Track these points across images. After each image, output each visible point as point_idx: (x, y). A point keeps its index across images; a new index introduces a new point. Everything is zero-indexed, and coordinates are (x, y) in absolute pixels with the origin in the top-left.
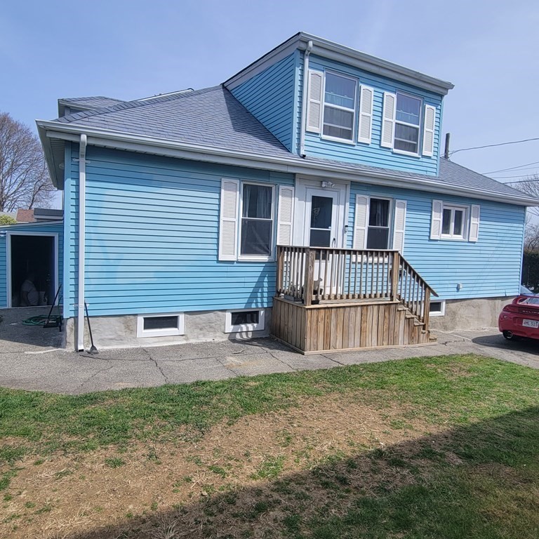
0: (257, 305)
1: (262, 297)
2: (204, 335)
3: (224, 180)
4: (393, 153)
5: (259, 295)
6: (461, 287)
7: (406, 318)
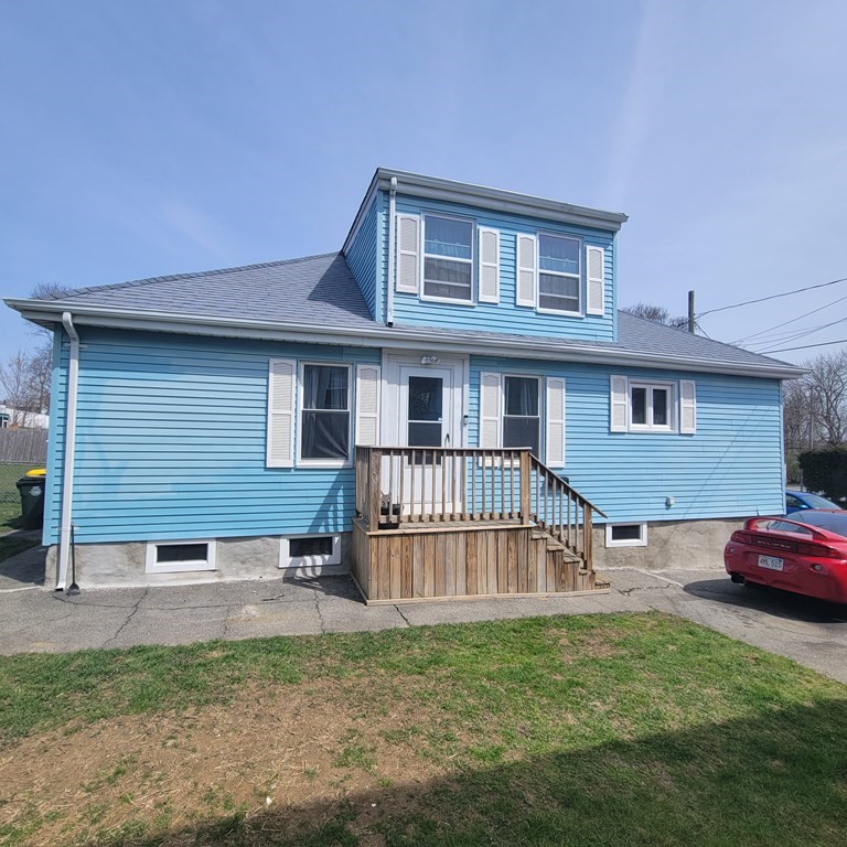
0: (327, 529)
1: (335, 518)
2: (248, 570)
3: (273, 361)
4: (537, 314)
5: (330, 514)
6: (672, 502)
7: (548, 551)
